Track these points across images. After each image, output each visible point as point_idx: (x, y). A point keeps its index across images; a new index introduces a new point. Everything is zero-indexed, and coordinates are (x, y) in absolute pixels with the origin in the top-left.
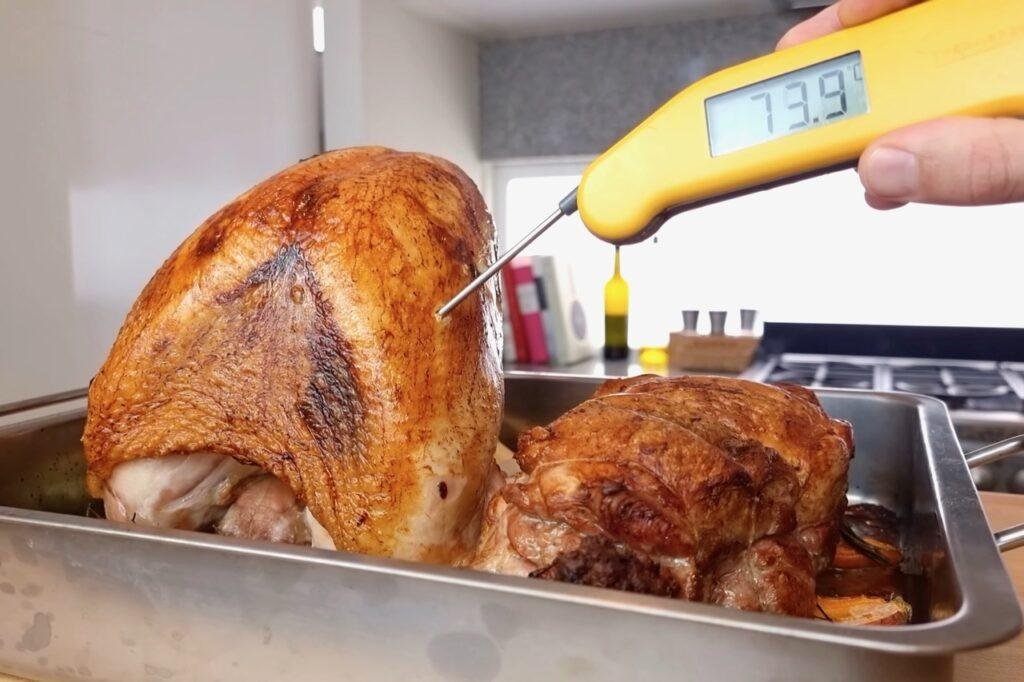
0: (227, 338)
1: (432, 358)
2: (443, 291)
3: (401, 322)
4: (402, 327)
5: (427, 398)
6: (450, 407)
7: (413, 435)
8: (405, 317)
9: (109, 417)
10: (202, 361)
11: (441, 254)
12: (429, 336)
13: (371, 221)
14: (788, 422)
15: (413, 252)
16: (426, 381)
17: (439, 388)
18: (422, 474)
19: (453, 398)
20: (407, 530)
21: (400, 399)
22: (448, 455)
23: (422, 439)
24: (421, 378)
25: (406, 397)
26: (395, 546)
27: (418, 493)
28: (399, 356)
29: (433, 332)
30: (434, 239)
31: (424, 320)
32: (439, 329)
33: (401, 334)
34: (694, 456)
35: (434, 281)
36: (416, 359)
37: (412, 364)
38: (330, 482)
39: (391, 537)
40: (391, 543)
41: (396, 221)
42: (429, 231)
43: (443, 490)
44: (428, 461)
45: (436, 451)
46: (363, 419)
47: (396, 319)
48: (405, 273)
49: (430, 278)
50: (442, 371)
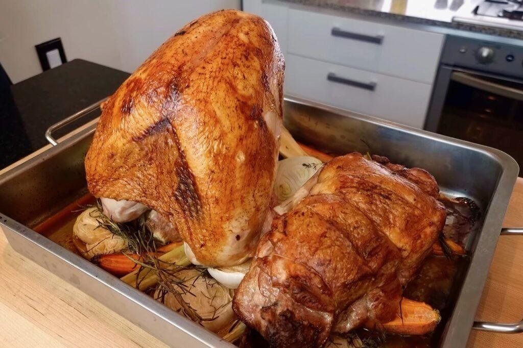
0: (140, 158)
1: (234, 181)
2: (242, 143)
3: (219, 165)
4: (219, 167)
5: (231, 201)
6: (242, 202)
7: (223, 219)
8: (221, 161)
9: (94, 179)
10: (130, 166)
11: (242, 120)
12: (233, 171)
13: (205, 107)
14: (408, 221)
15: (226, 123)
16: (231, 193)
17: (237, 195)
18: (228, 234)
19: (244, 198)
20: (222, 251)
21: (217, 203)
22: (240, 224)
23: (228, 220)
24: (228, 192)
25: (220, 202)
26: (217, 256)
27: (226, 239)
28: (217, 182)
29: (235, 167)
30: (239, 111)
31: (231, 162)
32: (238, 166)
33: (219, 171)
34: (342, 269)
35: (237, 139)
36: (226, 183)
37: (224, 186)
38: (189, 228)
39: (215, 253)
40: (216, 255)
41: (219, 104)
42: (236, 107)
43: (238, 238)
44: (231, 228)
45: (234, 223)
46: (201, 208)
47: (216, 163)
48: (222, 137)
49: (235, 138)
50: (239, 187)
